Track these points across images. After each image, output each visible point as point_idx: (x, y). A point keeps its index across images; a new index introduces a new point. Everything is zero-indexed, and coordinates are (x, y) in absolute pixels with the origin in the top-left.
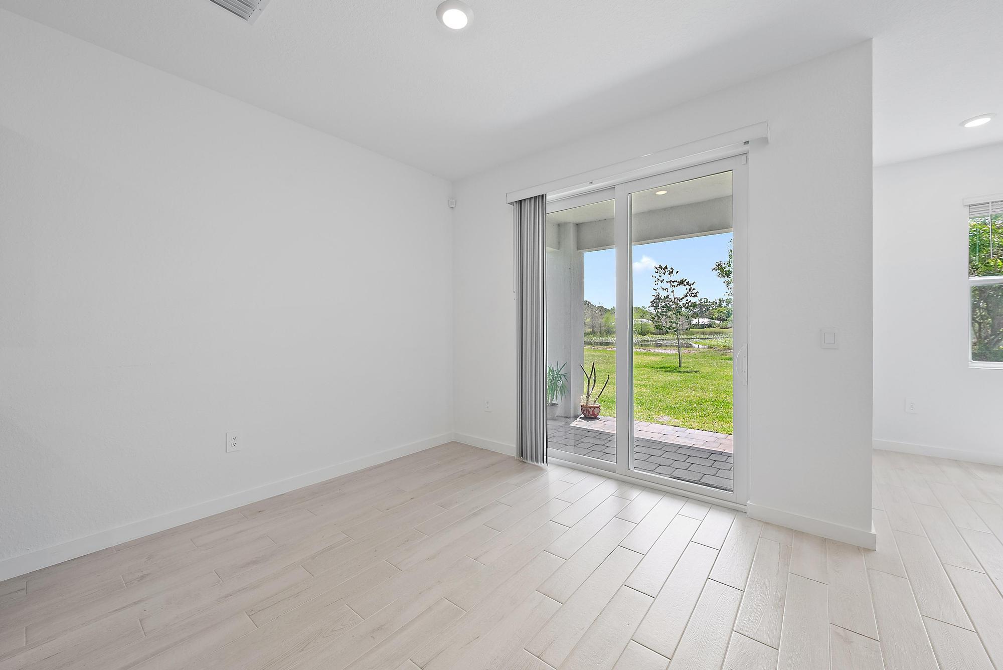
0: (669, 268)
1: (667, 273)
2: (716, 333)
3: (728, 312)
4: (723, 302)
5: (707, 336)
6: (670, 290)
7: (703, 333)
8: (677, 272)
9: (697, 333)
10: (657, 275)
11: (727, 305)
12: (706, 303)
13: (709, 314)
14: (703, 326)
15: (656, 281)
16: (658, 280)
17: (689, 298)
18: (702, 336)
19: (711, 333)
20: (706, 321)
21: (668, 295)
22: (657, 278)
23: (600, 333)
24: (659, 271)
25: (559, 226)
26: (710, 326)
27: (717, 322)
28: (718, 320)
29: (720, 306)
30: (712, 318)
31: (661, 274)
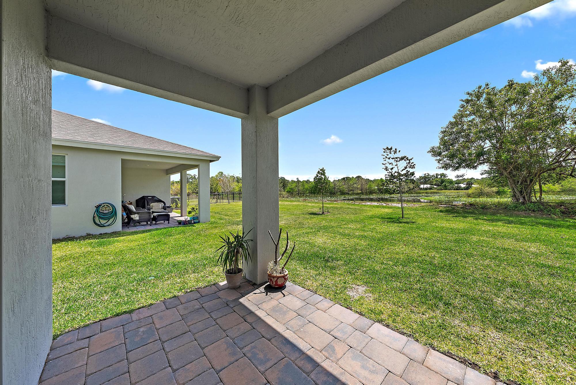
0: (394, 149)
1: (393, 153)
2: (434, 193)
3: (442, 181)
4: (439, 175)
5: (429, 195)
6: (395, 164)
7: (427, 193)
8: (399, 151)
9: (423, 193)
10: (385, 154)
11: (441, 177)
12: (429, 176)
13: (430, 182)
14: (426, 189)
15: (384, 158)
16: (386, 157)
17: (408, 169)
18: (426, 195)
19: (431, 193)
20: (429, 186)
21: (393, 168)
22: (385, 156)
23: (366, 193)
24: (386, 151)
25: (248, 91)
26: (431, 189)
27: (435, 187)
28: (436, 185)
29: (437, 177)
30: (432, 185)
31: (388, 153)
